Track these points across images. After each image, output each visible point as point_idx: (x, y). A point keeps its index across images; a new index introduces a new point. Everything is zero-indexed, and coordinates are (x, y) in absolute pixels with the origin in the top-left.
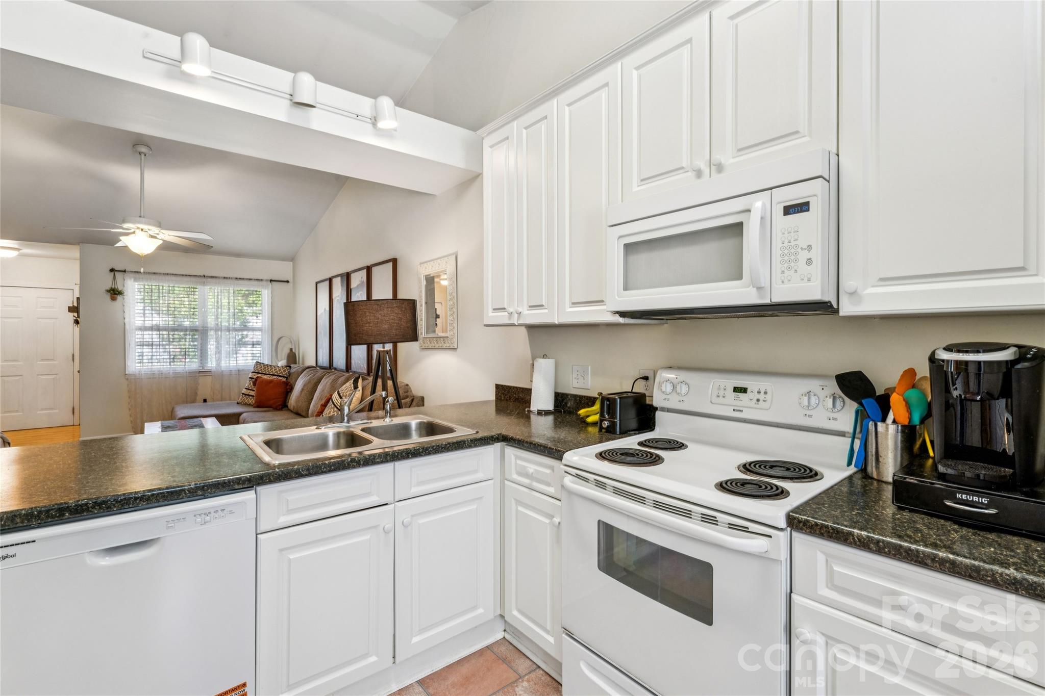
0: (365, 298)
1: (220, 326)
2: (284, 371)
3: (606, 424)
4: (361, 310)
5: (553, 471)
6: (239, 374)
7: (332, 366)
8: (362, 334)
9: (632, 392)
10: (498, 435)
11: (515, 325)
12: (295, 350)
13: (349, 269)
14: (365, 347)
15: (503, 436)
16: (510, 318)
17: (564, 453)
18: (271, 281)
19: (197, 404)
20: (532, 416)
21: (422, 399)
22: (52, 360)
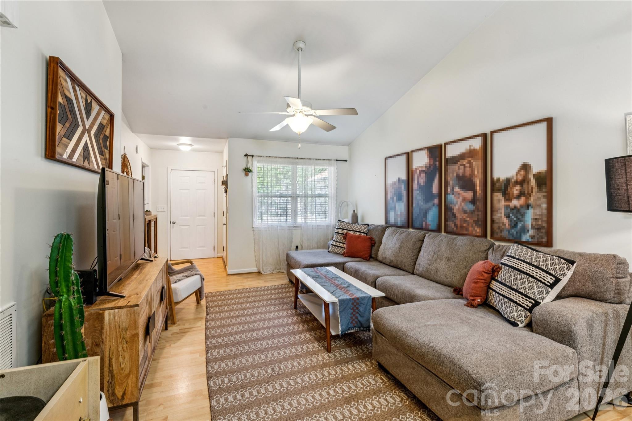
2: (365, 228)
18: (337, 160)
22: (204, 216)
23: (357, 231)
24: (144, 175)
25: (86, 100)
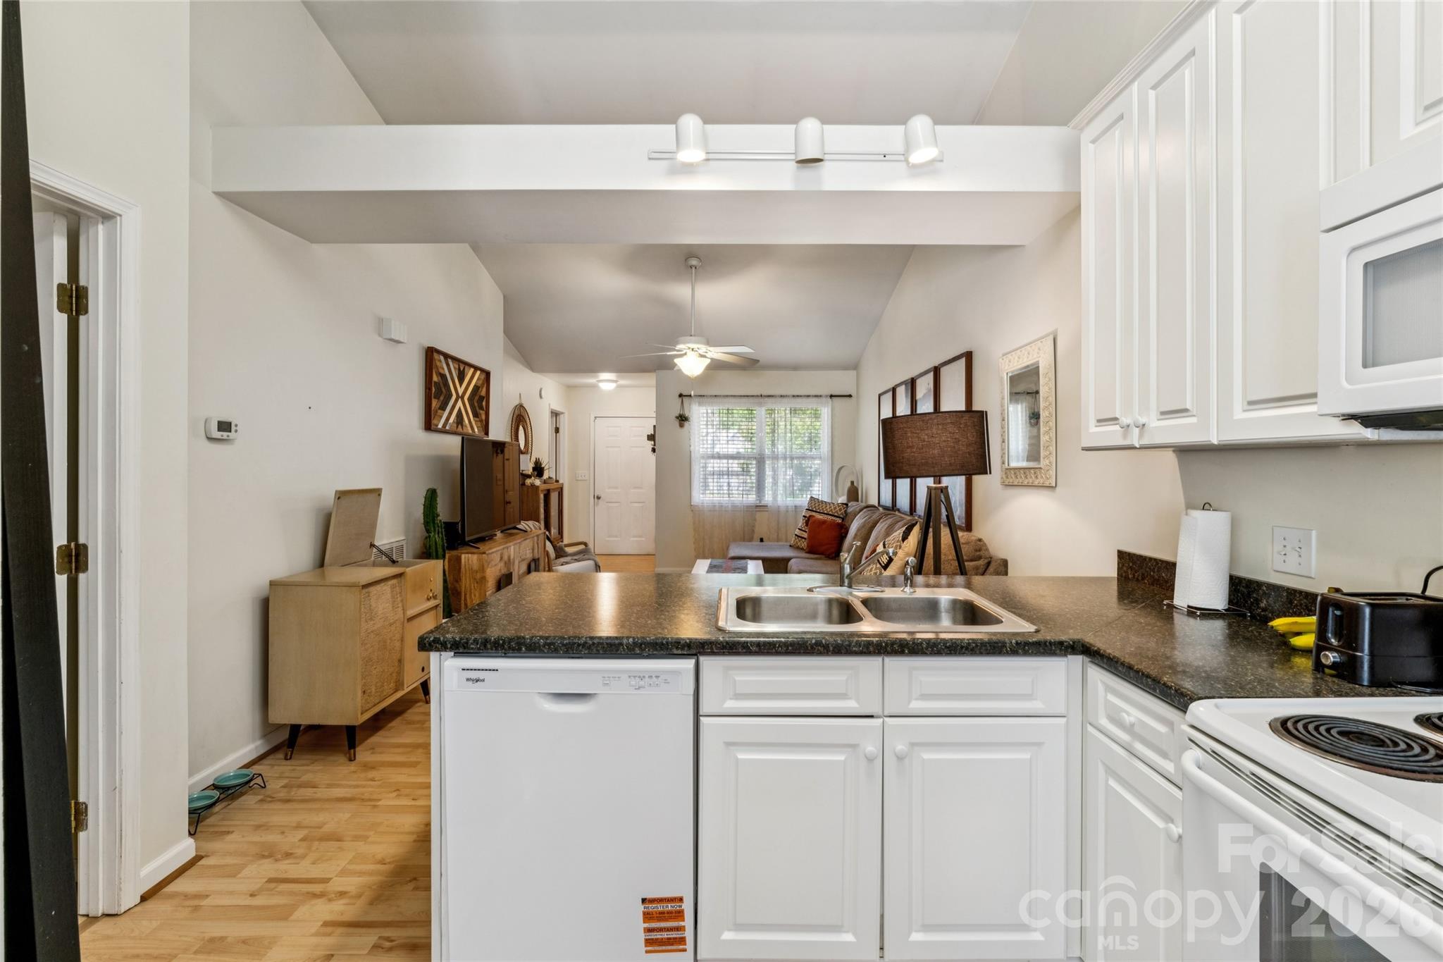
0: (931, 410)
1: (776, 453)
2: (840, 510)
3: (1331, 657)
4: (900, 428)
5: (1173, 730)
6: (796, 511)
7: (896, 506)
8: (902, 463)
9: (1423, 596)
10: (1074, 643)
11: (1135, 448)
12: (858, 484)
13: (913, 374)
14: (908, 481)
15: (1083, 646)
16: (1125, 436)
17: (1192, 700)
18: (831, 396)
19: (754, 543)
20: (1176, 616)
21: (1005, 563)
22: (641, 488)
23: (828, 514)
24: (558, 426)
25: (459, 369)
